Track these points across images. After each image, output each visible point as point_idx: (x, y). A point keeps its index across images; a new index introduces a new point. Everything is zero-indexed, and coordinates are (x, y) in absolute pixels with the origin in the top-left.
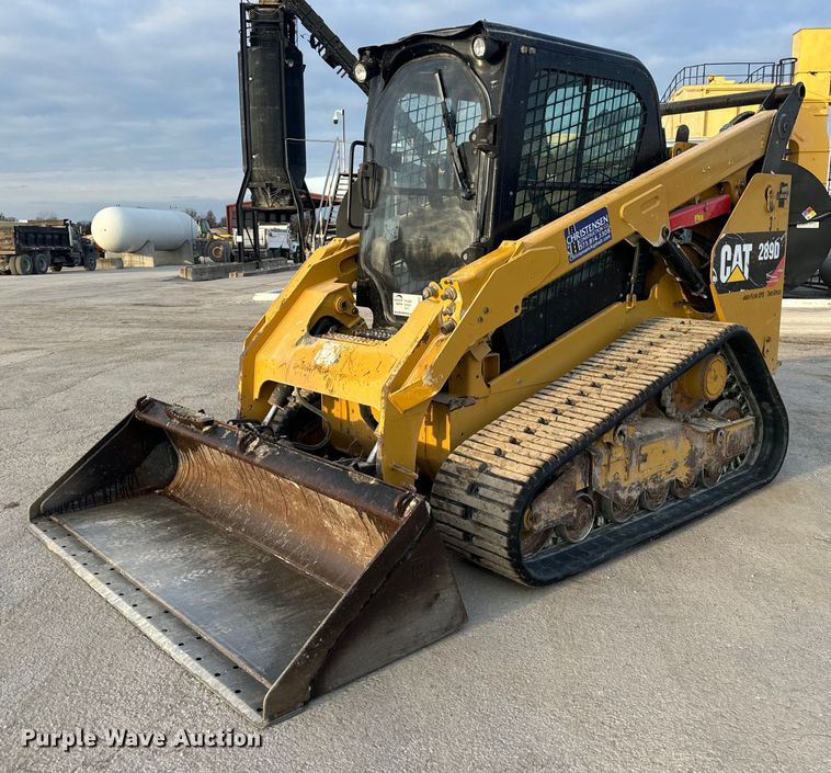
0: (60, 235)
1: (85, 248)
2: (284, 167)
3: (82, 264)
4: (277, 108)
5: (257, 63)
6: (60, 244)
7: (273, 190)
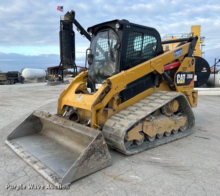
0: (16, 75)
1: (21, 78)
2: (71, 58)
3: (21, 82)
4: (69, 45)
5: (64, 34)
6: (16, 77)
7: (68, 64)
